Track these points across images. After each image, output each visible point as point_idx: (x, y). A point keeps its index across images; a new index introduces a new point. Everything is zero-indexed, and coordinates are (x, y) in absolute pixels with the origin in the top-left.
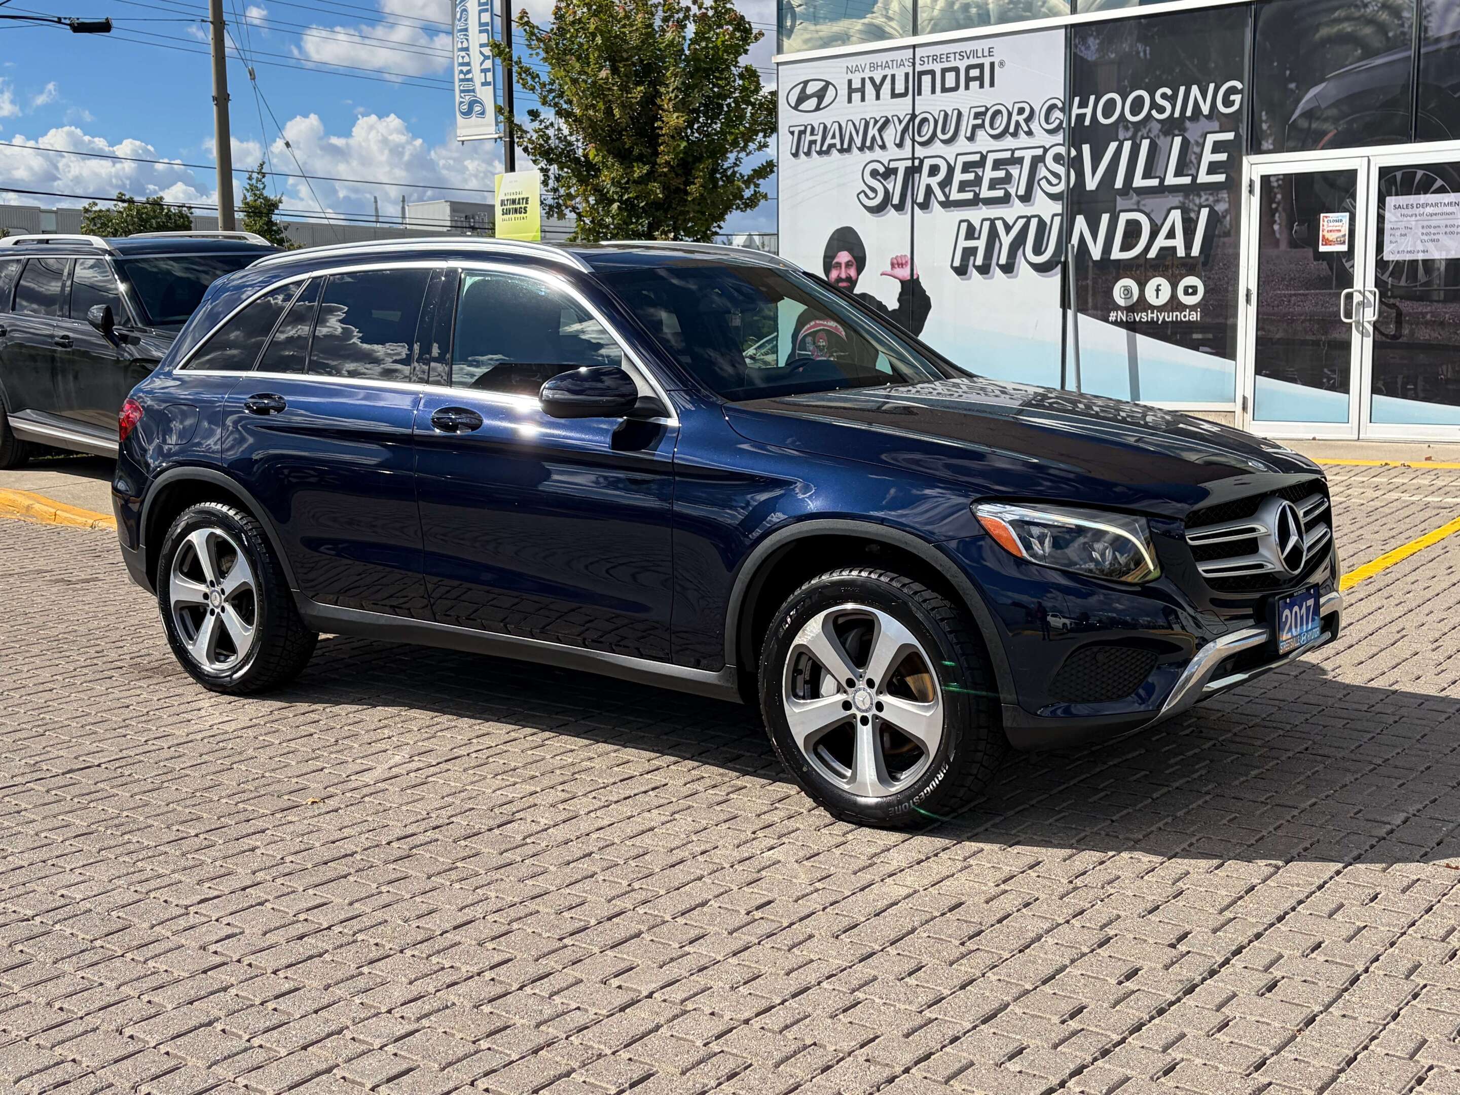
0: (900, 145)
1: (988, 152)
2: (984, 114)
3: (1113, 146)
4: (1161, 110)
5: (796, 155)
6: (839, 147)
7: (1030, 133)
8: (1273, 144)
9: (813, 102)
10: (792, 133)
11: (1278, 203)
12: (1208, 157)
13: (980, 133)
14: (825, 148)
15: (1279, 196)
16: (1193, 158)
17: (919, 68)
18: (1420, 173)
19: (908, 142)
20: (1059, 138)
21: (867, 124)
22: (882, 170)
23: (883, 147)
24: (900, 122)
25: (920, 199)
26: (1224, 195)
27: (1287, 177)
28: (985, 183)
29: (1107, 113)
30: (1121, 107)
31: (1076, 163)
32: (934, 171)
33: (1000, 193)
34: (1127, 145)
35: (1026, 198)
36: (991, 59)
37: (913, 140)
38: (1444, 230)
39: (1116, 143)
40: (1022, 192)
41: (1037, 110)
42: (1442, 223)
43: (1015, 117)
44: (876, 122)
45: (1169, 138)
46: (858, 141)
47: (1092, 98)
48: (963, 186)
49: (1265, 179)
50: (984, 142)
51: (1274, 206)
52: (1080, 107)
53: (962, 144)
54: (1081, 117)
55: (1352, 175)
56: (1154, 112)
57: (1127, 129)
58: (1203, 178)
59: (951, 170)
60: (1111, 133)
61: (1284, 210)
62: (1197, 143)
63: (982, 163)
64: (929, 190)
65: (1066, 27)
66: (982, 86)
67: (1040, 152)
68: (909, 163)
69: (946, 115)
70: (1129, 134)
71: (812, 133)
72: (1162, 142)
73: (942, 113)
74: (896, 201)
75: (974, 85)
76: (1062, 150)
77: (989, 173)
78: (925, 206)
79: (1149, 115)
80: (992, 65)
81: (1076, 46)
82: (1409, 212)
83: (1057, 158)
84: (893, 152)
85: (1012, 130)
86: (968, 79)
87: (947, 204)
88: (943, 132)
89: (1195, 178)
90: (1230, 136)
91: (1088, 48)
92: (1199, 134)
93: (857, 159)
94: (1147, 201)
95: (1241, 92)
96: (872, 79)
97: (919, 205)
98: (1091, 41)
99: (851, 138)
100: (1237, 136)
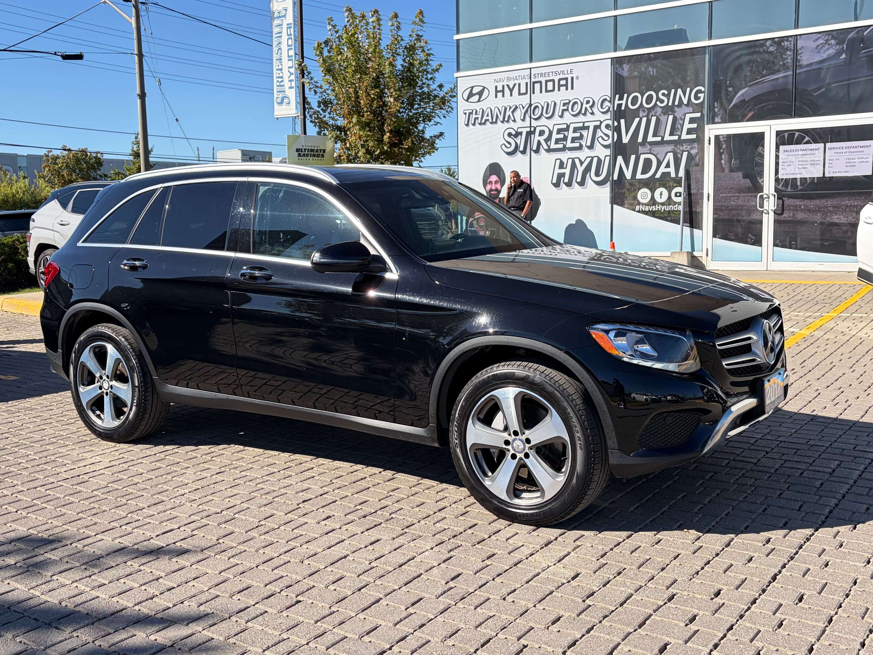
0: (523, 120)
1: (570, 123)
2: (568, 103)
4: (662, 101)
5: (467, 125)
6: (490, 121)
7: (592, 113)
8: (721, 119)
9: (476, 98)
10: (465, 114)
11: (724, 149)
12: (687, 125)
13: (566, 113)
14: (483, 121)
15: (724, 146)
16: (679, 126)
17: (533, 80)
18: (797, 134)
19: (528, 118)
20: (608, 116)
21: (506, 109)
22: (514, 133)
23: (514, 121)
24: (523, 108)
25: (535, 148)
26: (696, 145)
27: (729, 137)
28: (569, 139)
29: (633, 104)
30: (642, 100)
31: (617, 129)
32: (542, 133)
33: (577, 145)
34: (644, 120)
36: (572, 75)
37: (531, 117)
38: (809, 163)
39: (638, 119)
40: (589, 144)
41: (596, 102)
42: (809, 159)
43: (585, 105)
44: (510, 108)
45: (666, 116)
46: (501, 118)
47: (626, 95)
48: (557, 141)
49: (717, 137)
50: (568, 118)
51: (722, 151)
52: (619, 100)
53: (556, 119)
54: (620, 105)
55: (762, 135)
56: (658, 103)
57: (644, 111)
58: (684, 136)
59: (551, 133)
60: (635, 114)
61: (727, 152)
62: (681, 119)
63: (567, 129)
64: (539, 143)
65: (611, 58)
66: (567, 89)
67: (598, 123)
68: (528, 129)
69: (548, 104)
70: (645, 114)
71: (476, 114)
72: (663, 118)
73: (546, 103)
74: (521, 149)
75: (563, 89)
76: (610, 122)
77: (571, 135)
78: (537, 151)
79: (656, 104)
80: (572, 78)
81: (617, 69)
82: (792, 153)
83: (607, 126)
84: (519, 123)
85: (583, 112)
86: (560, 86)
87: (549, 150)
88: (547, 113)
89: (680, 137)
90: (698, 115)
91: (623, 70)
92: (682, 114)
93: (501, 127)
94: (655, 149)
95: (704, 92)
96: (508, 86)
97: (534, 151)
98: (625, 66)
99: (497, 116)
100: (702, 115)
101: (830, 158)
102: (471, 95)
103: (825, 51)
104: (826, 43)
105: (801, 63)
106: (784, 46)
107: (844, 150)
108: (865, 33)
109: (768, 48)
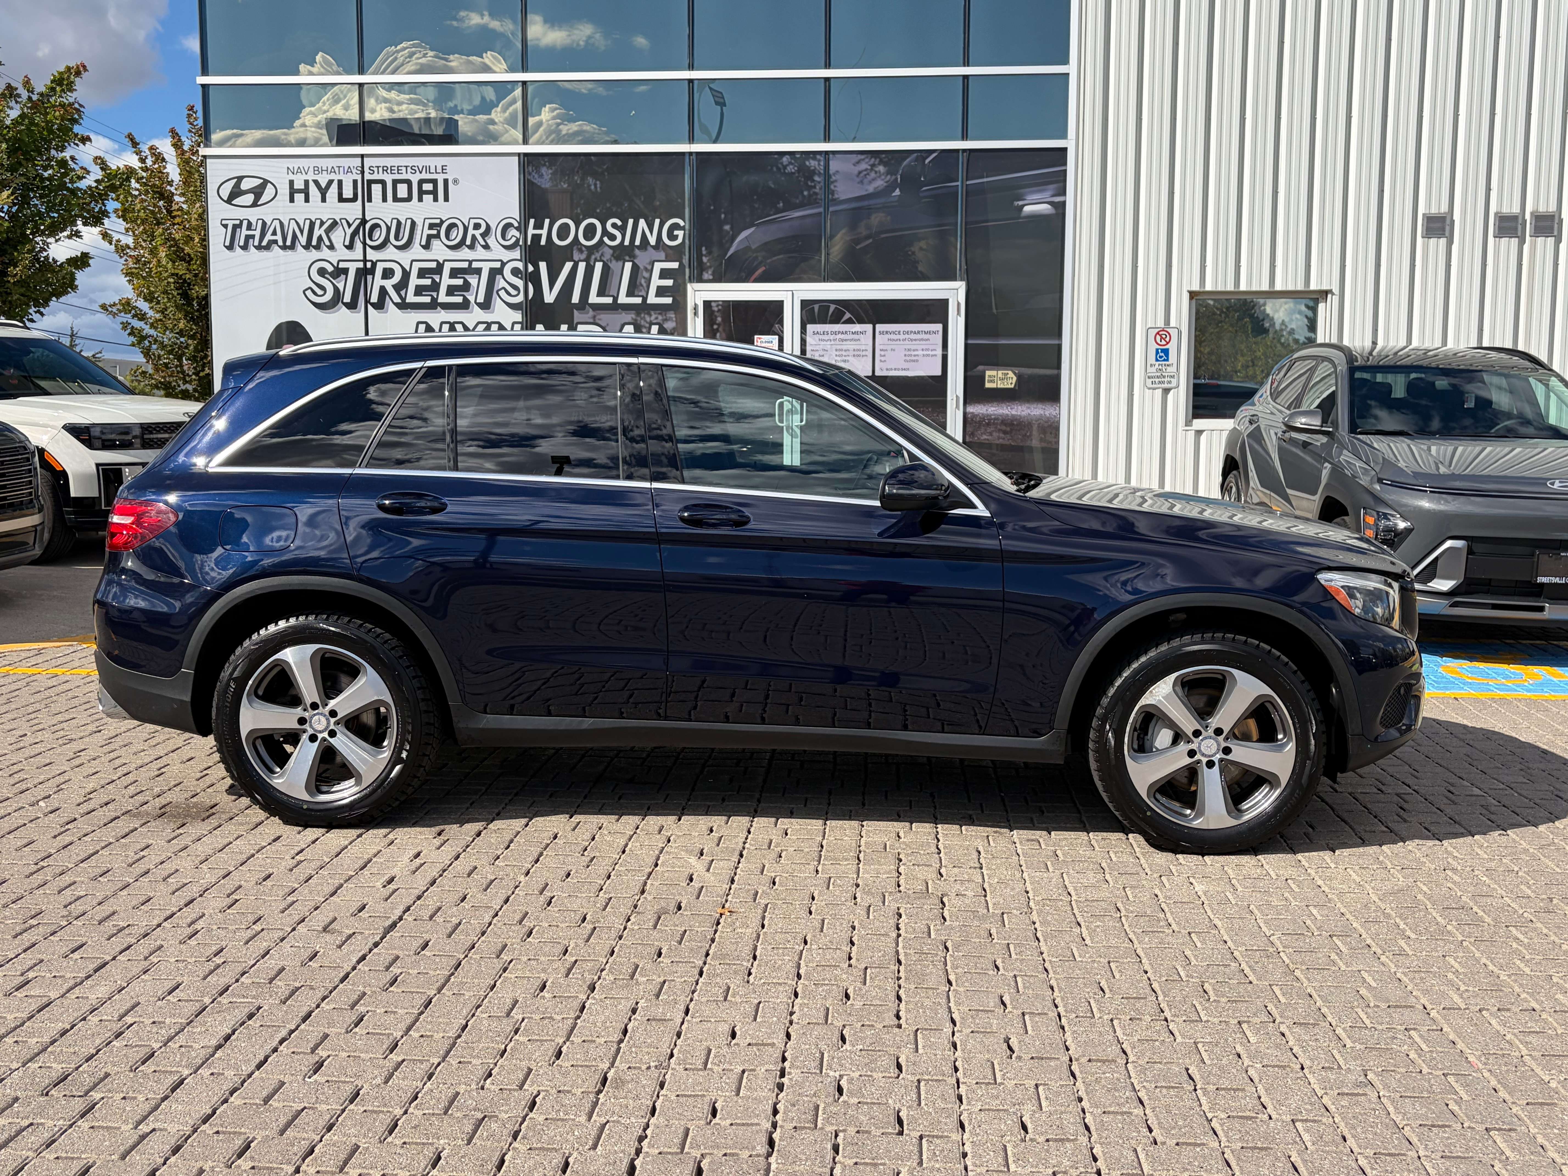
0: (350, 247)
1: (445, 261)
2: (440, 225)
3: (569, 265)
4: (613, 238)
5: (230, 247)
6: (280, 243)
7: (486, 247)
8: (713, 274)
10: (226, 226)
11: (719, 325)
12: (656, 282)
13: (435, 243)
14: (264, 243)
15: (719, 319)
16: (643, 281)
17: (367, 176)
18: (833, 307)
19: (359, 245)
20: (516, 254)
21: (312, 225)
22: (330, 269)
23: (331, 247)
24: (349, 225)
25: (374, 299)
26: (671, 315)
27: (726, 304)
28: (443, 289)
29: (561, 237)
30: (577, 232)
31: (534, 278)
32: (388, 274)
33: (459, 300)
34: (582, 266)
35: (486, 305)
36: (445, 176)
37: (365, 244)
38: (852, 353)
39: (571, 264)
40: (481, 299)
41: (493, 227)
42: (851, 347)
43: (471, 232)
44: (322, 223)
45: (620, 263)
46: (303, 240)
47: (547, 221)
48: (419, 290)
49: (707, 304)
50: (439, 251)
51: (715, 327)
52: (535, 228)
53: (416, 251)
54: (537, 238)
55: (779, 305)
56: (606, 239)
57: (581, 251)
58: (652, 299)
59: (406, 275)
60: (566, 254)
61: (724, 332)
62: (646, 269)
63: (439, 269)
64: (383, 291)
65: (519, 155)
66: (436, 199)
67: (498, 265)
68: (361, 265)
69: (399, 223)
70: (583, 256)
71: (249, 227)
72: (615, 265)
73: (395, 221)
74: (347, 298)
75: (427, 198)
76: (520, 265)
77: (446, 281)
78: (380, 305)
79: (601, 241)
80: (446, 182)
81: (530, 174)
82: (826, 337)
83: (515, 272)
84: (342, 253)
85: (468, 242)
86: (421, 193)
87: (403, 306)
88: (397, 238)
89: (645, 299)
90: (675, 265)
91: (541, 176)
92: (648, 261)
93: (302, 257)
94: (602, 316)
95: (683, 228)
96: (316, 182)
97: (373, 305)
98: (544, 170)
99: (295, 237)
100: (681, 265)
101: (882, 347)
102: (236, 193)
103: (870, 182)
104: (872, 170)
105: (836, 196)
106: (809, 167)
107: (902, 337)
108: (927, 161)
109: (785, 167)
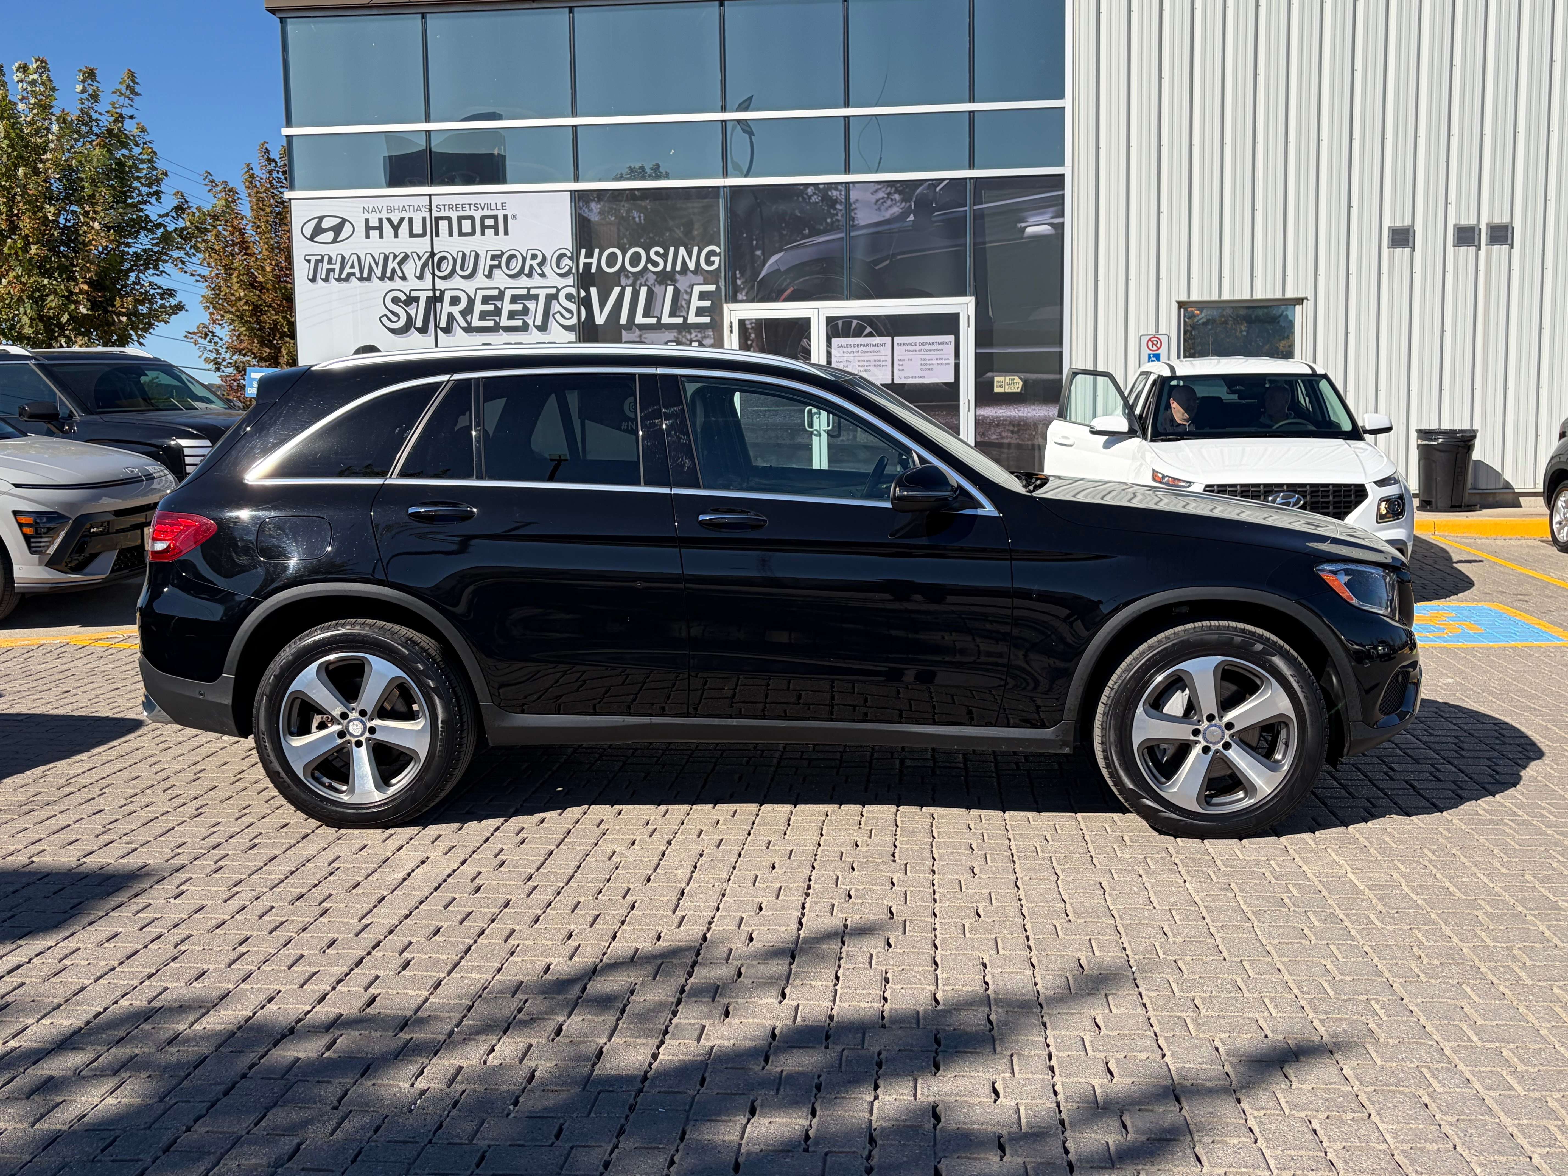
0: (421, 277)
1: (505, 288)
2: (501, 256)
3: (617, 290)
4: (655, 264)
5: (313, 280)
6: (358, 275)
7: (543, 275)
8: (747, 295)
10: (309, 261)
11: (752, 341)
12: (695, 303)
13: (497, 272)
14: (344, 276)
15: (753, 336)
16: (684, 303)
17: (435, 214)
18: (855, 322)
19: (428, 276)
20: (570, 281)
21: (386, 258)
22: (403, 298)
23: (404, 278)
24: (420, 258)
25: (443, 324)
26: (710, 333)
27: (759, 322)
28: (505, 314)
29: (610, 264)
30: (623, 260)
31: (586, 302)
32: (455, 301)
33: (519, 323)
34: (629, 291)
35: (543, 328)
36: (505, 212)
37: (433, 274)
38: (874, 363)
39: (619, 289)
40: (539, 322)
41: (548, 257)
42: (872, 358)
43: (529, 262)
44: (395, 257)
45: (663, 287)
46: (378, 272)
47: (597, 251)
48: (483, 316)
49: (742, 322)
50: (500, 280)
51: (749, 342)
52: (586, 257)
53: (480, 280)
54: (588, 266)
55: (807, 321)
56: (650, 266)
57: (627, 277)
58: (692, 319)
59: (471, 302)
60: (615, 280)
61: (757, 345)
62: (686, 292)
63: (501, 296)
64: (451, 317)
65: (571, 191)
66: (497, 233)
67: (553, 291)
68: (430, 294)
69: (464, 255)
70: (630, 281)
71: (330, 262)
72: (658, 289)
73: (460, 254)
74: (419, 324)
75: (490, 232)
76: (573, 291)
77: (507, 306)
78: (447, 330)
79: (645, 268)
80: (505, 217)
81: (581, 209)
82: (849, 350)
83: (569, 297)
84: (412, 283)
85: (526, 271)
86: (484, 228)
87: (469, 329)
88: (462, 269)
89: (685, 319)
90: (712, 288)
91: (591, 210)
92: (688, 284)
93: (378, 287)
94: (646, 335)
95: (719, 254)
96: (389, 220)
97: (442, 329)
98: (593, 205)
99: (371, 269)
100: (718, 288)
101: (900, 358)
102: (318, 230)
103: (887, 209)
104: (888, 198)
105: (856, 222)
106: (831, 197)
107: (918, 348)
108: (938, 189)
109: (810, 197)
